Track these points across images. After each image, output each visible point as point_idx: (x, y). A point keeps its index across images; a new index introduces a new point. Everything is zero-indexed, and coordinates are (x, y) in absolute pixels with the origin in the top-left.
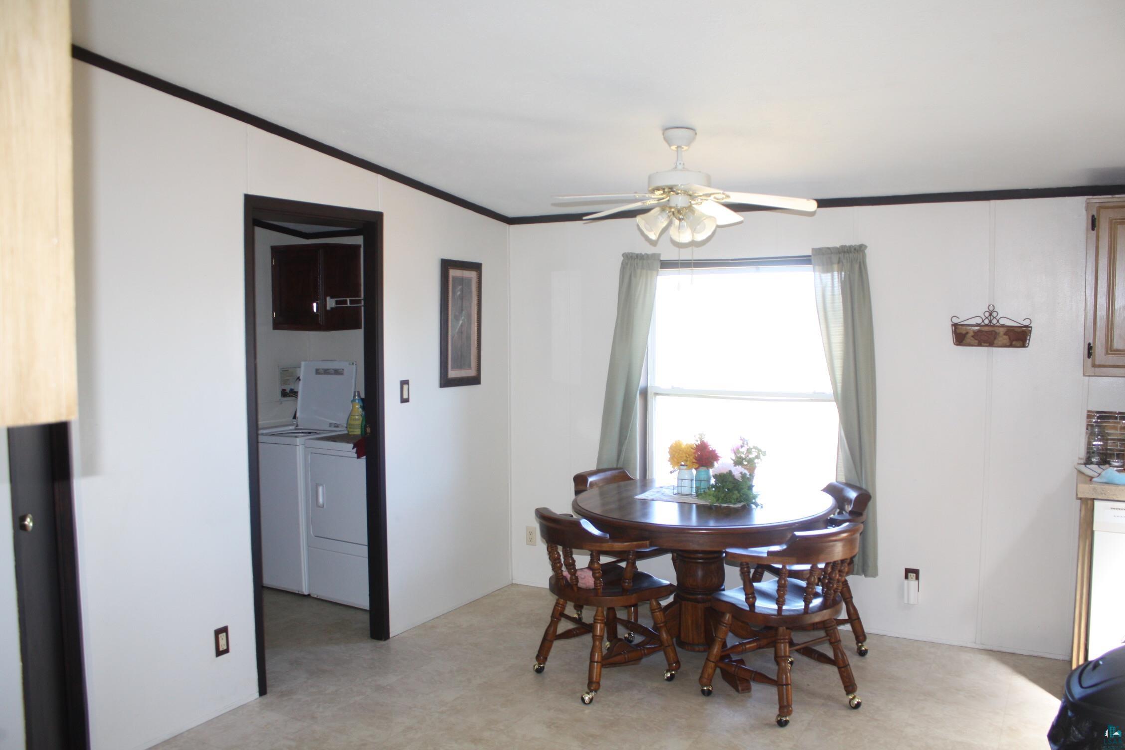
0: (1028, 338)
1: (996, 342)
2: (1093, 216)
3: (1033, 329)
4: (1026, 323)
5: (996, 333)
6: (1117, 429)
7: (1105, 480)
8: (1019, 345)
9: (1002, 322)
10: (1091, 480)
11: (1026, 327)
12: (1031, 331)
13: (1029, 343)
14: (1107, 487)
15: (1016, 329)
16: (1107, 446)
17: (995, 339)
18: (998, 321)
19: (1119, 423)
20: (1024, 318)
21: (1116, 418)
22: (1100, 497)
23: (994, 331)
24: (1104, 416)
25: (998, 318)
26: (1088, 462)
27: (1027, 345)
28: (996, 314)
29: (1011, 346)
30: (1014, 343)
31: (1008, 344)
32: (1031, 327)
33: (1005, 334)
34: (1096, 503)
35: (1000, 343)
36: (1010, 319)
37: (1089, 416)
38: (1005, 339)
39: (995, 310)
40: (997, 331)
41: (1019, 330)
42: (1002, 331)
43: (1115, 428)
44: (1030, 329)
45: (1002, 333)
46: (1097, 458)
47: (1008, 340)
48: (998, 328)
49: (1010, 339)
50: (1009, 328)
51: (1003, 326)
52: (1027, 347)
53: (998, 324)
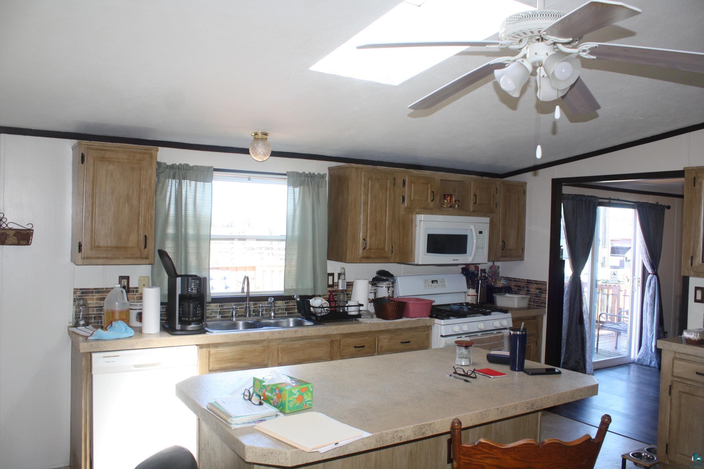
0: (31, 238)
1: (6, 241)
2: (82, 154)
3: (34, 231)
4: (29, 227)
5: (7, 234)
6: (93, 300)
7: (96, 338)
8: (24, 244)
9: (10, 226)
10: (86, 339)
11: (29, 230)
12: (33, 233)
13: (31, 242)
14: (99, 342)
15: (23, 232)
16: (89, 312)
17: (6, 239)
18: (7, 225)
19: (95, 296)
20: (27, 224)
21: (93, 292)
22: (95, 350)
23: (5, 233)
24: (85, 292)
25: (7, 223)
26: (76, 325)
27: (30, 243)
28: (6, 220)
29: (19, 244)
30: (21, 242)
31: (17, 243)
32: (33, 230)
33: (14, 235)
34: (94, 355)
35: (10, 242)
36: (16, 224)
37: (75, 293)
38: (15, 240)
39: (4, 217)
40: (8, 233)
41: (25, 232)
42: (12, 233)
43: (92, 299)
44: (32, 231)
45: (12, 235)
46: (83, 321)
47: (16, 240)
48: (8, 231)
49: (18, 239)
50: (17, 231)
51: (11, 229)
52: (30, 244)
53: (7, 227)
